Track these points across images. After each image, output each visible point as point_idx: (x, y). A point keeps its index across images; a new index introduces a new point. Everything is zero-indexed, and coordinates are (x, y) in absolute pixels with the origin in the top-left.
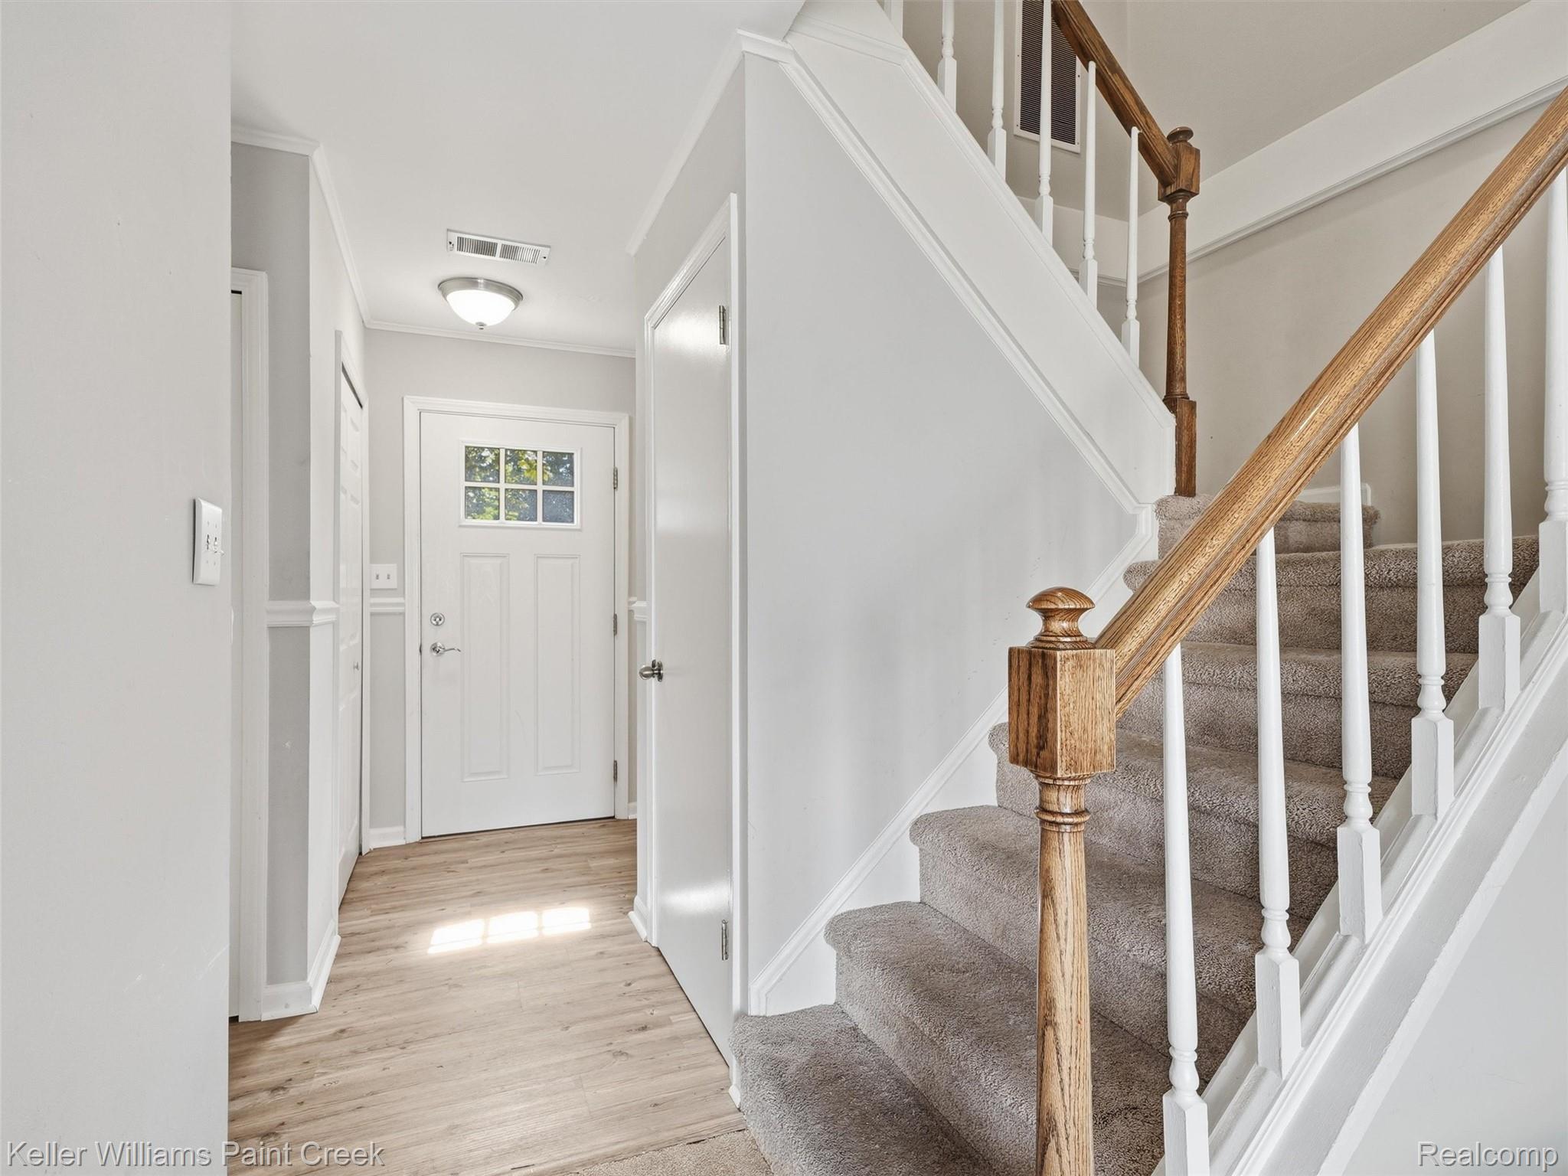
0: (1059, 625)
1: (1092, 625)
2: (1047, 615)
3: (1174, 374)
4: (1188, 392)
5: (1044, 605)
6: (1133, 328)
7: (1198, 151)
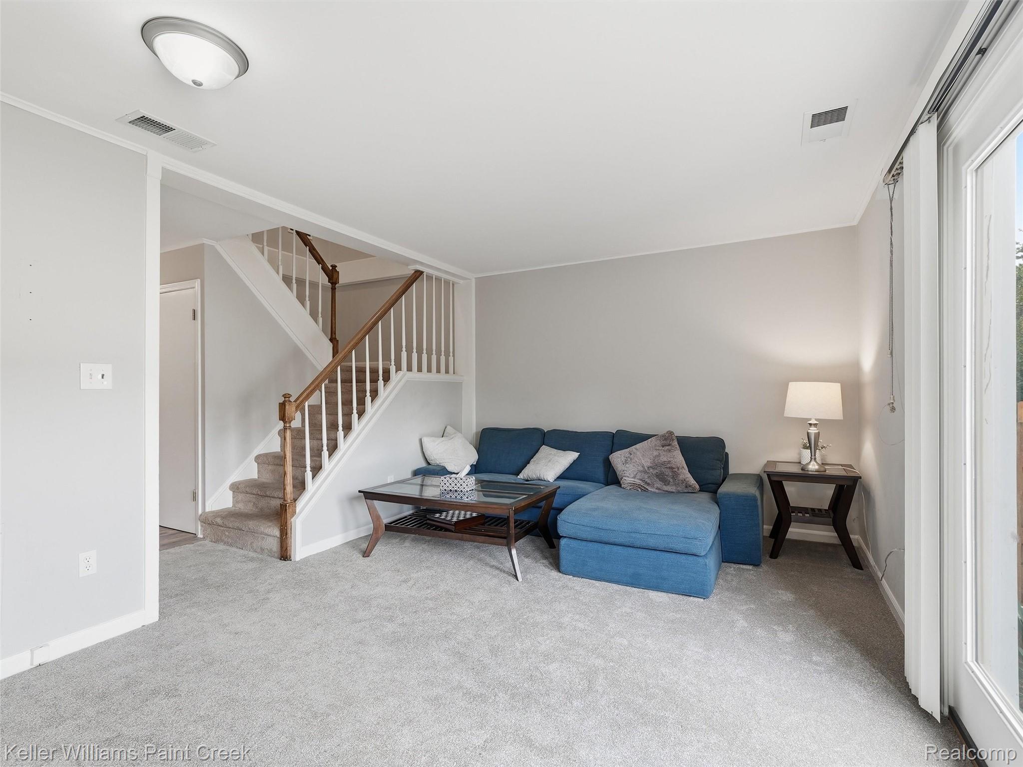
0: (286, 399)
1: (292, 399)
2: (285, 398)
3: (333, 332)
4: (337, 337)
5: (285, 396)
6: (320, 320)
7: (338, 272)
